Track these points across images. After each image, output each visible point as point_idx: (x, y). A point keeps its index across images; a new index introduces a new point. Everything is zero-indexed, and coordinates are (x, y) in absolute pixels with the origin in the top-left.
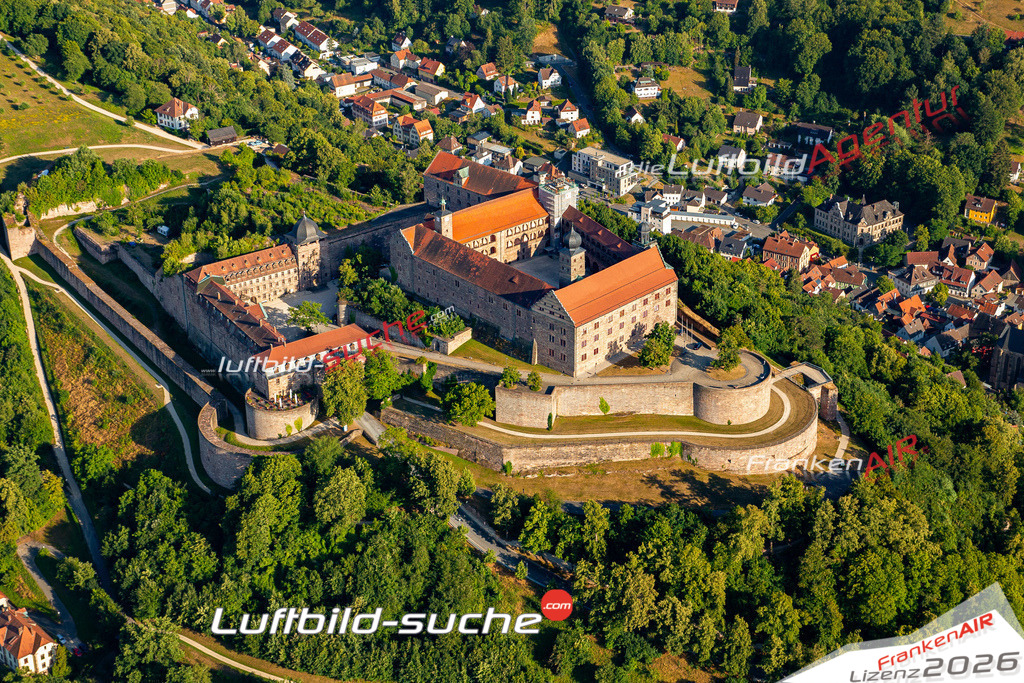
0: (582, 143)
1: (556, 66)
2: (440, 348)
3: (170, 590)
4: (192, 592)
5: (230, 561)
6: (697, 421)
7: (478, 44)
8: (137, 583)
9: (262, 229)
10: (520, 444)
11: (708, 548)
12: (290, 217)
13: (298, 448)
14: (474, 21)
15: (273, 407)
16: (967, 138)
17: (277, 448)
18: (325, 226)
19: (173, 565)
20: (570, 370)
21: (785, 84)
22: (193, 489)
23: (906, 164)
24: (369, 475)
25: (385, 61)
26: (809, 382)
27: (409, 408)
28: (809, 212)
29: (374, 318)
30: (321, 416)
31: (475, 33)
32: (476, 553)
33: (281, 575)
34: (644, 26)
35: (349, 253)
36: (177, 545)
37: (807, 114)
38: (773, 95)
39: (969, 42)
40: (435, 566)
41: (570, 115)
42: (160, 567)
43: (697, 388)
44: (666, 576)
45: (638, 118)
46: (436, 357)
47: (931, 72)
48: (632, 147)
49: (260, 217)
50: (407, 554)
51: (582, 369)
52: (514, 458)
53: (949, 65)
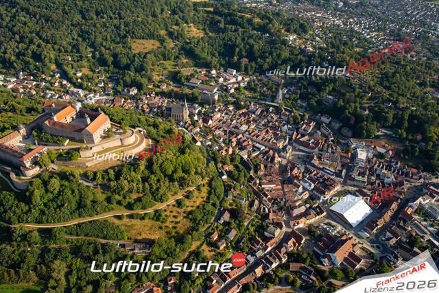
0: (69, 88)
1: (58, 73)
2: (63, 145)
3: (19, 217)
4: (25, 215)
5: (32, 206)
6: (122, 146)
7: (39, 71)
8: (10, 218)
9: (9, 129)
10: (88, 161)
11: (134, 171)
12: (14, 124)
13: (38, 176)
14: (36, 66)
15: (29, 169)
16: (144, 72)
17: (33, 178)
18: (24, 124)
19: (18, 211)
20: (94, 143)
21: (106, 68)
22: (16, 193)
23: (135, 79)
24: (58, 178)
25: (18, 78)
26: (140, 131)
27: (60, 160)
28: (119, 92)
29: (45, 143)
30: (41, 167)
31: (37, 68)
32: (88, 186)
33: (45, 205)
34: (74, 61)
35: (33, 129)
36: (17, 206)
37: (112, 73)
38: (105, 70)
39: (138, 54)
40: (80, 192)
41: (65, 82)
42: (15, 212)
43: (121, 139)
44: (129, 179)
45: (79, 80)
46: (62, 147)
47: (134, 61)
48: (80, 86)
49: (7, 126)
50: (73, 192)
51: (96, 142)
52: (88, 164)
53: (136, 59)
